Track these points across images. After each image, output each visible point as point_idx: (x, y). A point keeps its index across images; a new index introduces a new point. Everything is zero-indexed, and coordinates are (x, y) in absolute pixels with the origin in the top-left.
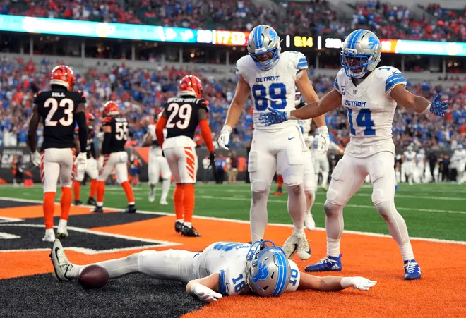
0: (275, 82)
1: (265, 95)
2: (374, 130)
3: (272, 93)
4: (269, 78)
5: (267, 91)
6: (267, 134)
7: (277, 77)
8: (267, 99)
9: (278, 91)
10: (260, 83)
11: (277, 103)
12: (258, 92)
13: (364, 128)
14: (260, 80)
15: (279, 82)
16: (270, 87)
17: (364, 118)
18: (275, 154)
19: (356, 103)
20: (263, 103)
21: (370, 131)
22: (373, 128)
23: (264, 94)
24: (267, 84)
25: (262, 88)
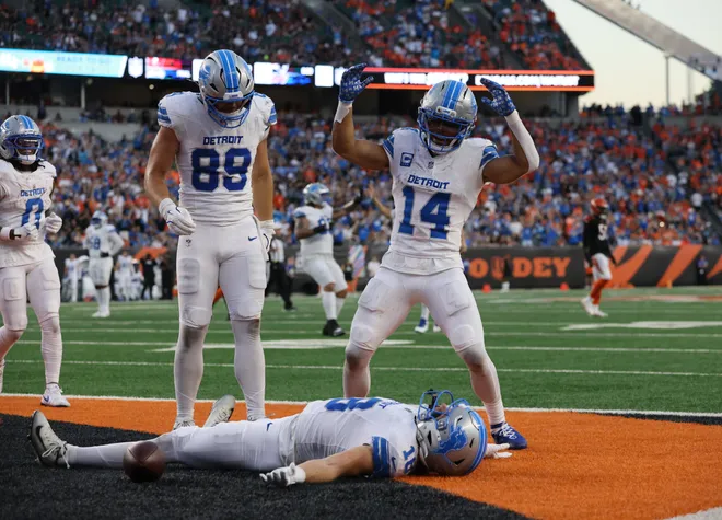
0: (236, 146)
1: (218, 166)
2: (447, 232)
3: (229, 163)
4: (227, 139)
5: (222, 159)
6: (212, 229)
7: (240, 137)
8: (218, 173)
9: (239, 160)
10: (210, 146)
11: (234, 180)
12: (205, 161)
13: (433, 226)
14: (211, 141)
15: (242, 146)
16: (227, 154)
17: (435, 211)
18: (221, 261)
19: (431, 182)
20: (211, 179)
21: (440, 232)
22: (446, 228)
23: (215, 164)
24: (222, 150)
25: (213, 154)
